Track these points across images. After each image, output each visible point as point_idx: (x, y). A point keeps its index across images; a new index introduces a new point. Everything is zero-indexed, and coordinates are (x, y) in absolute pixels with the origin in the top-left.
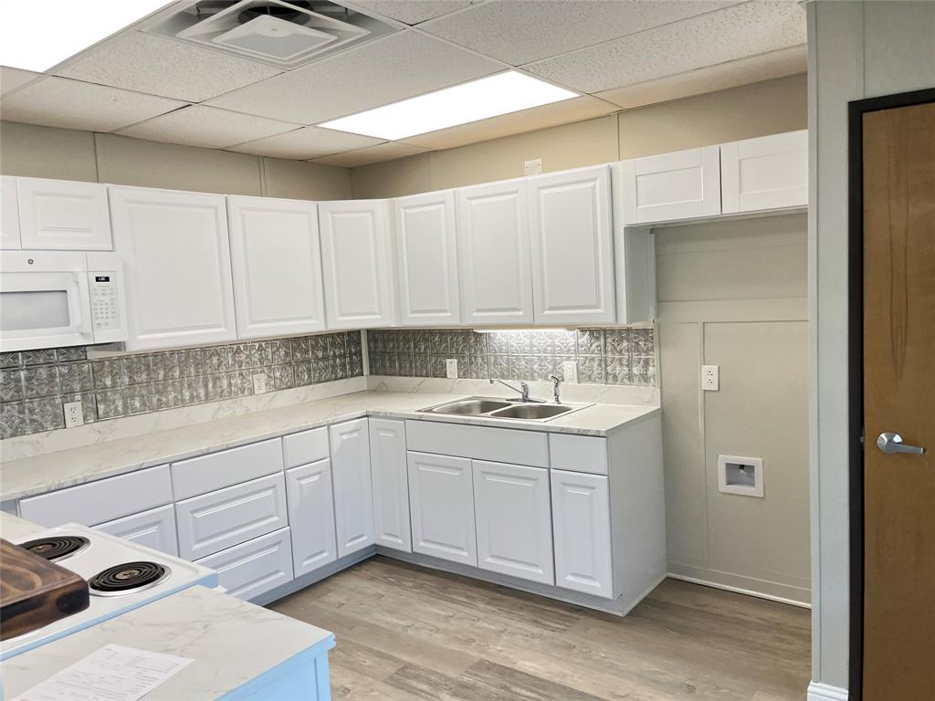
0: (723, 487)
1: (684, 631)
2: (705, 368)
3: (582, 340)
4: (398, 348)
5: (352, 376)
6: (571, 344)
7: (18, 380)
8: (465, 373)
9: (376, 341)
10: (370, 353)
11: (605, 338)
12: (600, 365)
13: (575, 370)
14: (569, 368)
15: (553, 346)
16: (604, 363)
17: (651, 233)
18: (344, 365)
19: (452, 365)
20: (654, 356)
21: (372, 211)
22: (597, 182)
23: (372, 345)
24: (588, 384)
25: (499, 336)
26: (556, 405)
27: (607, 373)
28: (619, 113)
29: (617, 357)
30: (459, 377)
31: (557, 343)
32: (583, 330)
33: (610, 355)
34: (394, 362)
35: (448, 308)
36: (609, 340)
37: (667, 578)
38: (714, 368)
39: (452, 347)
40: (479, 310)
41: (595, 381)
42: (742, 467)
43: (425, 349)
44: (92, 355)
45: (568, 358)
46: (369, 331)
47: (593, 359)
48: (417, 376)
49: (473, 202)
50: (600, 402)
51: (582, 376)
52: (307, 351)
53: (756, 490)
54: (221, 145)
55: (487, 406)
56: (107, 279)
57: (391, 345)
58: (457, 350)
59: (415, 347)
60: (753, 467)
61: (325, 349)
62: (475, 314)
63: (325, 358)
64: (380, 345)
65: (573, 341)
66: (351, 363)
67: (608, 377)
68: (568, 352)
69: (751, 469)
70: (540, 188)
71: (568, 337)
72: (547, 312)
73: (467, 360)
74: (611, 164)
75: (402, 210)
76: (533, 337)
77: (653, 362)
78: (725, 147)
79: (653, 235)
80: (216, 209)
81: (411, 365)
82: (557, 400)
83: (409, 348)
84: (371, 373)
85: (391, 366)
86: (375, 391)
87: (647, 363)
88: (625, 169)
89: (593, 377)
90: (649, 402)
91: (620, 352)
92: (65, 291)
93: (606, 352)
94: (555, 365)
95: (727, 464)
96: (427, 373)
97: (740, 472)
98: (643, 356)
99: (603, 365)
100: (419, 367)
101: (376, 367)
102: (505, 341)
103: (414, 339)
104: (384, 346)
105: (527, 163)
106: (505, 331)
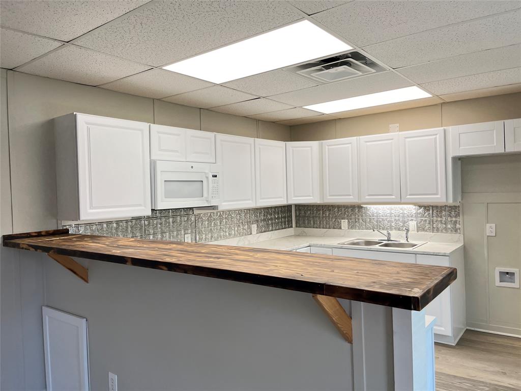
0: (498, 283)
1: (489, 351)
2: (488, 225)
3: (420, 211)
4: (313, 214)
5: (288, 228)
6: (414, 213)
7: (169, 223)
8: (352, 226)
9: (300, 210)
10: (296, 216)
11: (433, 211)
12: (429, 223)
13: (416, 226)
14: (412, 225)
15: (403, 214)
16: (432, 222)
17: (459, 160)
18: (285, 222)
19: (344, 223)
20: (460, 219)
21: (311, 147)
22: (438, 136)
23: (298, 213)
24: (423, 233)
25: (372, 209)
26: (407, 242)
27: (433, 227)
28: (442, 104)
29: (439, 219)
30: (348, 228)
31: (406, 212)
32: (420, 207)
33: (435, 218)
34: (310, 221)
35: (351, 194)
36: (435, 211)
37: (467, 329)
38: (493, 225)
39: (345, 213)
40: (369, 195)
41: (426, 231)
42: (507, 273)
43: (329, 215)
44: (196, 212)
45: (412, 220)
46: (296, 205)
47: (426, 220)
48: (323, 228)
49: (368, 144)
50: (429, 241)
51: (420, 228)
52: (271, 214)
53: (516, 285)
54: (246, 115)
55: (368, 243)
56: (216, 176)
57: (309, 212)
58: (347, 216)
59: (323, 214)
60: (514, 273)
61: (278, 214)
62: (367, 197)
63: (278, 218)
64: (303, 212)
65: (414, 212)
66: (288, 221)
67: (433, 230)
68: (412, 217)
69: (513, 274)
70: (406, 138)
71: (412, 209)
72: (408, 197)
73: (353, 220)
74: (445, 128)
75: (327, 147)
76: (392, 209)
77: (459, 222)
78: (507, 122)
79: (460, 161)
80: (251, 145)
81: (320, 223)
82: (407, 240)
83: (319, 214)
84: (296, 227)
85: (308, 223)
86: (299, 235)
87: (456, 222)
88: (453, 130)
89: (426, 228)
90: (457, 241)
91: (441, 217)
92: (202, 181)
93: (433, 217)
94: (404, 222)
95: (500, 272)
96: (329, 227)
97: (507, 276)
98: (454, 219)
99: (431, 223)
100: (325, 224)
101: (299, 223)
102: (376, 211)
103: (323, 210)
104: (305, 213)
105: (390, 126)
106: (375, 206)
